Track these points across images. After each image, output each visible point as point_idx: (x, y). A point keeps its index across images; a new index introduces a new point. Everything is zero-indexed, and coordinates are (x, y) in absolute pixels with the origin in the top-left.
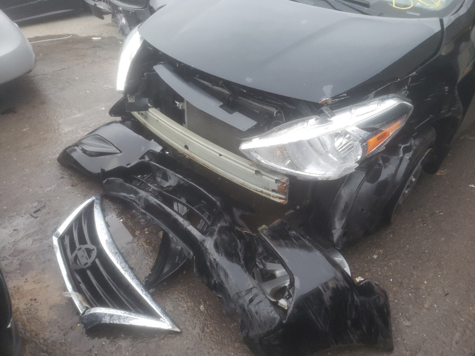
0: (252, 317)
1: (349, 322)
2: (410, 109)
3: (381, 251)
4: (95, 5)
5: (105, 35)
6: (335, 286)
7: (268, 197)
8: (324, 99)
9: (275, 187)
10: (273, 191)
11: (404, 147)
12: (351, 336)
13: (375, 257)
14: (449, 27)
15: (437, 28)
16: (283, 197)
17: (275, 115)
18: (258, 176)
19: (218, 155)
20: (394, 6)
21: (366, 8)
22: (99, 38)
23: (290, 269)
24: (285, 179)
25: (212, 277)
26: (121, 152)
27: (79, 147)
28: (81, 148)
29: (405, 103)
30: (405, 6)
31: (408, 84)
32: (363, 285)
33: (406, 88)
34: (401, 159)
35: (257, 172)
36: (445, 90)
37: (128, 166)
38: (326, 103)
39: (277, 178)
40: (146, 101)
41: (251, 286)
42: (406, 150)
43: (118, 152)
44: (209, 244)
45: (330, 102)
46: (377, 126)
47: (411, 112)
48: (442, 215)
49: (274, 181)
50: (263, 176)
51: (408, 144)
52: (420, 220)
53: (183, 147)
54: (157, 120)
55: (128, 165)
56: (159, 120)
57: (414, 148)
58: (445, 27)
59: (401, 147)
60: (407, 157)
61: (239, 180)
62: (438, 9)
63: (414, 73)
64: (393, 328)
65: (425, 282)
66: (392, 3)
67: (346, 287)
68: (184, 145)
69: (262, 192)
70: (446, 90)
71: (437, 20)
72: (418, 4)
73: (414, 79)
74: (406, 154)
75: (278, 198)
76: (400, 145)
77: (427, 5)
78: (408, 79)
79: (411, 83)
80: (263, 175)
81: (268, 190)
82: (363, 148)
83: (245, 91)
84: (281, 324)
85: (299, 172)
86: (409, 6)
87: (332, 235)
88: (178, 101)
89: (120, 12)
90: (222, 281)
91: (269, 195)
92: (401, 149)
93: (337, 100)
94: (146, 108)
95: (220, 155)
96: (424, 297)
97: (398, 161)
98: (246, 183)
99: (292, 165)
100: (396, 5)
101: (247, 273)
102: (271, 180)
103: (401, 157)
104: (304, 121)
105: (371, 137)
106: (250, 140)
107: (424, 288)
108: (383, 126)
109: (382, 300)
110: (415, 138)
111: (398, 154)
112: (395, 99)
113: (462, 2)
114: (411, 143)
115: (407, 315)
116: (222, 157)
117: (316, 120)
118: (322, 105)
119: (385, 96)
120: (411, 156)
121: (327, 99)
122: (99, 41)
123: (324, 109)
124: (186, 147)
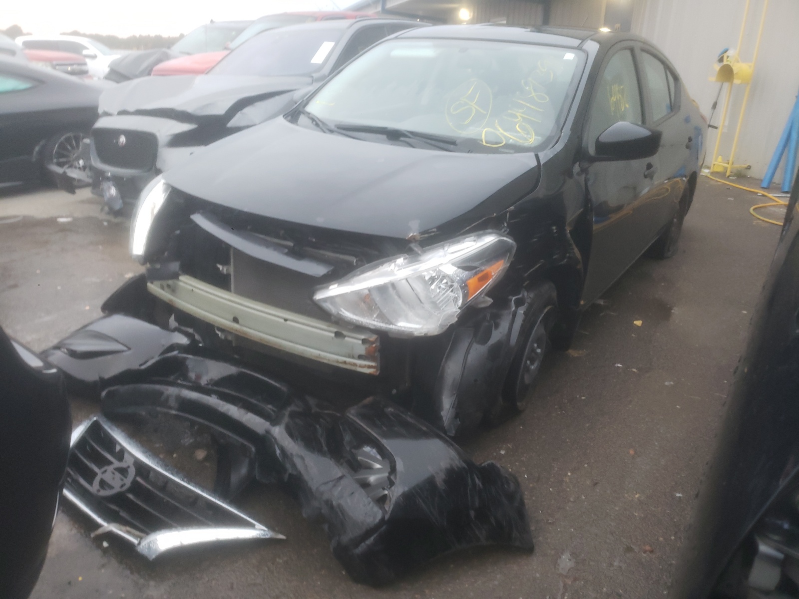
0: (343, 514)
1: (472, 513)
2: (512, 246)
3: (509, 445)
4: (65, 173)
5: (78, 214)
6: (448, 466)
7: (353, 368)
8: (411, 235)
9: (362, 349)
10: (360, 357)
11: (515, 299)
12: (477, 532)
13: (503, 452)
14: (545, 164)
15: (534, 163)
16: (373, 364)
17: (355, 264)
18: (338, 341)
19: (282, 321)
20: (484, 143)
21: (452, 146)
22: (69, 219)
23: (389, 449)
24: (373, 337)
25: (285, 470)
26: (129, 349)
27: (63, 350)
28: (66, 351)
29: (505, 239)
30: (497, 143)
31: (507, 221)
32: (484, 467)
33: (506, 225)
34: (514, 315)
35: (338, 334)
36: (553, 230)
37: (143, 367)
38: (414, 239)
39: (363, 337)
40: (175, 266)
41: (340, 474)
42: (519, 303)
43: (125, 349)
44: (278, 432)
45: (418, 238)
46: (476, 264)
47: (514, 251)
48: (585, 399)
49: (360, 342)
50: (346, 339)
51: (520, 296)
52: (556, 407)
53: (230, 321)
54: (193, 290)
55: (141, 365)
56: (194, 289)
57: (529, 301)
58: (542, 162)
59: (512, 300)
60: (521, 311)
61: (311, 352)
62: (533, 146)
63: (512, 208)
64: (533, 528)
65: (569, 474)
66: (482, 141)
67: (464, 468)
68: (231, 318)
69: (345, 363)
70: (555, 231)
71: (532, 154)
72: (511, 141)
73: (513, 214)
74: (520, 308)
75: (367, 367)
76: (510, 297)
77: (521, 141)
78: (506, 213)
79: (510, 219)
80: (344, 336)
81: (353, 357)
82: (463, 290)
83: (314, 240)
84: (383, 520)
85: (391, 326)
86: (501, 143)
87: (440, 418)
88: (221, 264)
89: (108, 179)
90: (300, 473)
91: (355, 365)
92: (513, 301)
93: (426, 235)
94: (175, 276)
95: (286, 320)
96: (568, 489)
97: (511, 316)
98: (323, 354)
99: (382, 317)
100: (486, 143)
101: (333, 459)
102: (355, 342)
103: (514, 310)
104: (390, 261)
105: (470, 278)
106: (327, 287)
107: (568, 480)
108: (482, 264)
109: (512, 486)
110: (528, 289)
111: (509, 307)
112: (494, 235)
113: (558, 137)
114: (523, 295)
115: (549, 511)
116: (288, 322)
117: (404, 259)
118: (410, 241)
119: (481, 232)
120: (525, 310)
121: (415, 234)
122: (69, 223)
123: (412, 245)
124: (236, 320)
